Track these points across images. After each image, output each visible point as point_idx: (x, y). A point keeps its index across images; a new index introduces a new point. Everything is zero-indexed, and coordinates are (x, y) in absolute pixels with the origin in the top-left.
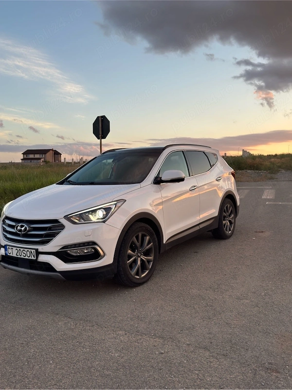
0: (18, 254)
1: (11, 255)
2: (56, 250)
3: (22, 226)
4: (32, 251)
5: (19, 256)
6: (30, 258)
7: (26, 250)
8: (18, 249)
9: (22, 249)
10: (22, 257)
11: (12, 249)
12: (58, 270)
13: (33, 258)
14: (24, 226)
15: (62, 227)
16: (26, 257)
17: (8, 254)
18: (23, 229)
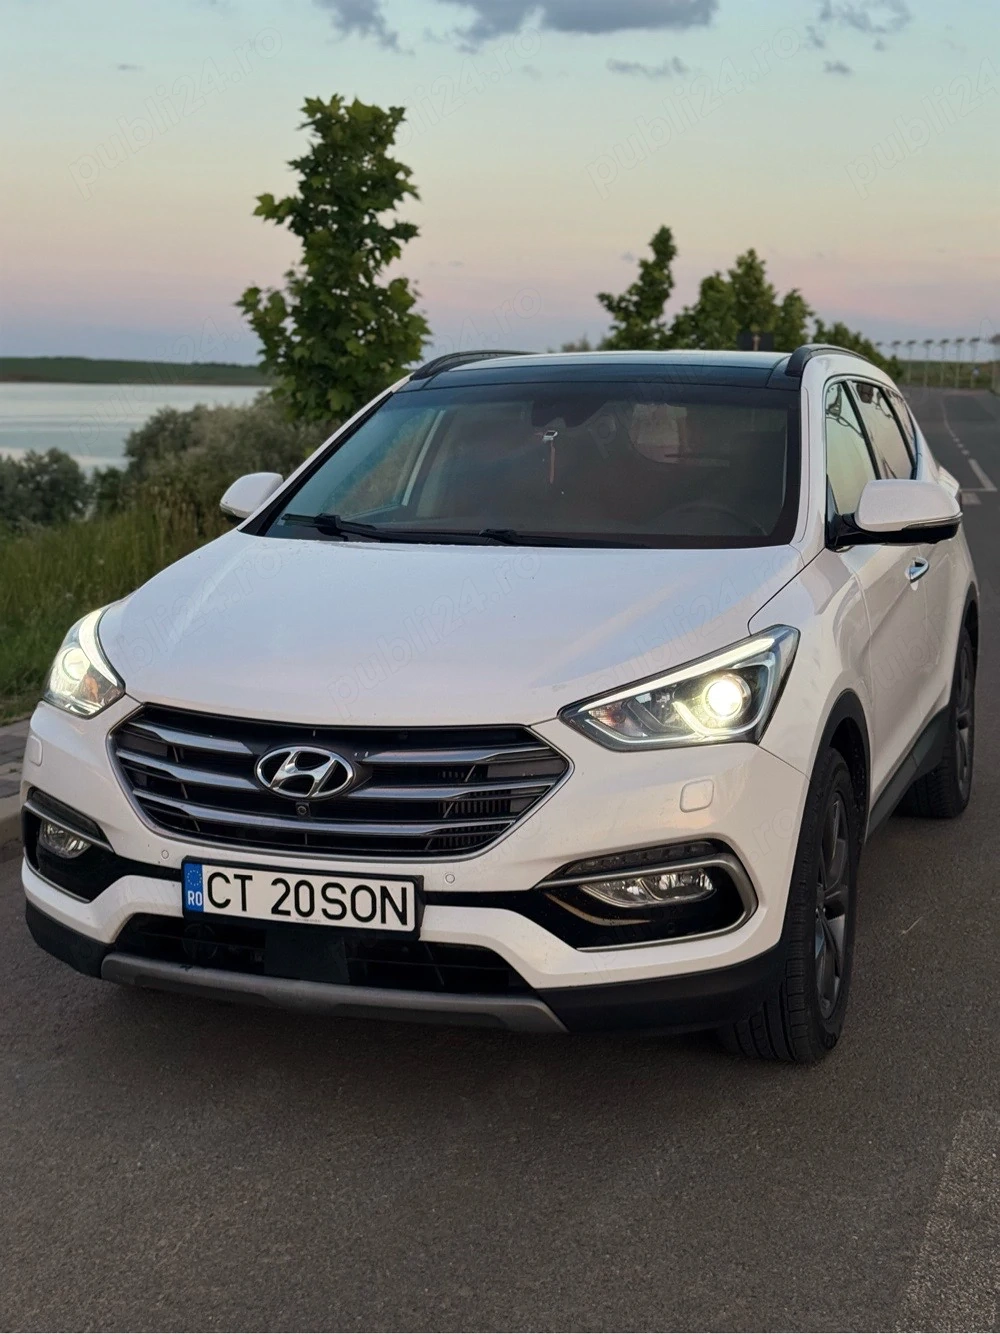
0: (288, 904)
1: (233, 911)
2: (524, 880)
3: (307, 761)
4: (394, 888)
5: (295, 918)
6: (376, 924)
7: (350, 884)
8: (292, 879)
9: (318, 882)
10: (317, 918)
11: (244, 879)
12: (535, 984)
13: (393, 924)
14: (321, 760)
15: (557, 766)
16: (349, 921)
17: (209, 908)
18: (318, 774)
